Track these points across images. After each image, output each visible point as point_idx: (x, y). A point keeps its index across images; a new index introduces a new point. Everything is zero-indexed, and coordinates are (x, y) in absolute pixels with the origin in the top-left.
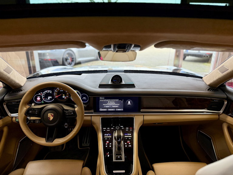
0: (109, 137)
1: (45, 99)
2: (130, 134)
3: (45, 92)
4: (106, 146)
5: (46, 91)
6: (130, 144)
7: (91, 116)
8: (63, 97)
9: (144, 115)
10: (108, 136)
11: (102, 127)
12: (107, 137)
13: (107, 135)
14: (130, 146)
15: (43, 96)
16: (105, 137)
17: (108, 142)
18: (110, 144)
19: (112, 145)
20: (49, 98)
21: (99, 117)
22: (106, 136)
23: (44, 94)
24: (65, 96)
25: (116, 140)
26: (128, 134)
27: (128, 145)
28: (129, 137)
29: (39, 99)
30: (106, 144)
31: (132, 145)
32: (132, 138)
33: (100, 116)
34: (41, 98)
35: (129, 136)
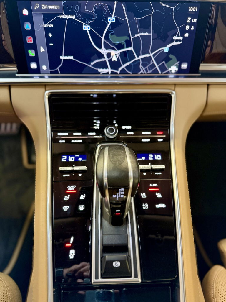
0: (76, 168)
2: (158, 157)
4: (66, 208)
6: (159, 195)
7: (9, 86)
9: (208, 85)
10: (77, 163)
11: (55, 129)
12: (69, 168)
13: (71, 159)
14: (162, 206)
16: (61, 168)
17: (71, 188)
18: (82, 197)
19: (88, 202)
21: (39, 91)
22: (68, 164)
25: (104, 195)
26: (151, 157)
27: (152, 200)
28: (155, 167)
30: (66, 198)
31: (169, 199)
32: (168, 172)
33: (45, 85)
35: (155, 162)
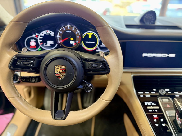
1: (43, 45)
3: (43, 34)
5: (44, 32)
8: (71, 42)
15: (40, 39)
20: (50, 43)
23: (41, 36)
24: (75, 40)
29: (33, 43)
33: (131, 73)
34: (37, 42)
